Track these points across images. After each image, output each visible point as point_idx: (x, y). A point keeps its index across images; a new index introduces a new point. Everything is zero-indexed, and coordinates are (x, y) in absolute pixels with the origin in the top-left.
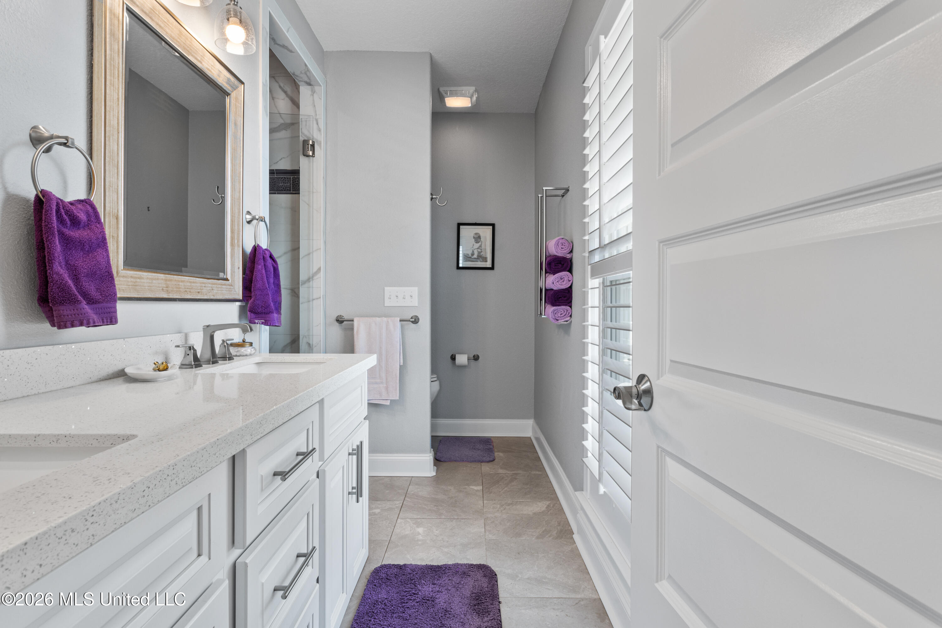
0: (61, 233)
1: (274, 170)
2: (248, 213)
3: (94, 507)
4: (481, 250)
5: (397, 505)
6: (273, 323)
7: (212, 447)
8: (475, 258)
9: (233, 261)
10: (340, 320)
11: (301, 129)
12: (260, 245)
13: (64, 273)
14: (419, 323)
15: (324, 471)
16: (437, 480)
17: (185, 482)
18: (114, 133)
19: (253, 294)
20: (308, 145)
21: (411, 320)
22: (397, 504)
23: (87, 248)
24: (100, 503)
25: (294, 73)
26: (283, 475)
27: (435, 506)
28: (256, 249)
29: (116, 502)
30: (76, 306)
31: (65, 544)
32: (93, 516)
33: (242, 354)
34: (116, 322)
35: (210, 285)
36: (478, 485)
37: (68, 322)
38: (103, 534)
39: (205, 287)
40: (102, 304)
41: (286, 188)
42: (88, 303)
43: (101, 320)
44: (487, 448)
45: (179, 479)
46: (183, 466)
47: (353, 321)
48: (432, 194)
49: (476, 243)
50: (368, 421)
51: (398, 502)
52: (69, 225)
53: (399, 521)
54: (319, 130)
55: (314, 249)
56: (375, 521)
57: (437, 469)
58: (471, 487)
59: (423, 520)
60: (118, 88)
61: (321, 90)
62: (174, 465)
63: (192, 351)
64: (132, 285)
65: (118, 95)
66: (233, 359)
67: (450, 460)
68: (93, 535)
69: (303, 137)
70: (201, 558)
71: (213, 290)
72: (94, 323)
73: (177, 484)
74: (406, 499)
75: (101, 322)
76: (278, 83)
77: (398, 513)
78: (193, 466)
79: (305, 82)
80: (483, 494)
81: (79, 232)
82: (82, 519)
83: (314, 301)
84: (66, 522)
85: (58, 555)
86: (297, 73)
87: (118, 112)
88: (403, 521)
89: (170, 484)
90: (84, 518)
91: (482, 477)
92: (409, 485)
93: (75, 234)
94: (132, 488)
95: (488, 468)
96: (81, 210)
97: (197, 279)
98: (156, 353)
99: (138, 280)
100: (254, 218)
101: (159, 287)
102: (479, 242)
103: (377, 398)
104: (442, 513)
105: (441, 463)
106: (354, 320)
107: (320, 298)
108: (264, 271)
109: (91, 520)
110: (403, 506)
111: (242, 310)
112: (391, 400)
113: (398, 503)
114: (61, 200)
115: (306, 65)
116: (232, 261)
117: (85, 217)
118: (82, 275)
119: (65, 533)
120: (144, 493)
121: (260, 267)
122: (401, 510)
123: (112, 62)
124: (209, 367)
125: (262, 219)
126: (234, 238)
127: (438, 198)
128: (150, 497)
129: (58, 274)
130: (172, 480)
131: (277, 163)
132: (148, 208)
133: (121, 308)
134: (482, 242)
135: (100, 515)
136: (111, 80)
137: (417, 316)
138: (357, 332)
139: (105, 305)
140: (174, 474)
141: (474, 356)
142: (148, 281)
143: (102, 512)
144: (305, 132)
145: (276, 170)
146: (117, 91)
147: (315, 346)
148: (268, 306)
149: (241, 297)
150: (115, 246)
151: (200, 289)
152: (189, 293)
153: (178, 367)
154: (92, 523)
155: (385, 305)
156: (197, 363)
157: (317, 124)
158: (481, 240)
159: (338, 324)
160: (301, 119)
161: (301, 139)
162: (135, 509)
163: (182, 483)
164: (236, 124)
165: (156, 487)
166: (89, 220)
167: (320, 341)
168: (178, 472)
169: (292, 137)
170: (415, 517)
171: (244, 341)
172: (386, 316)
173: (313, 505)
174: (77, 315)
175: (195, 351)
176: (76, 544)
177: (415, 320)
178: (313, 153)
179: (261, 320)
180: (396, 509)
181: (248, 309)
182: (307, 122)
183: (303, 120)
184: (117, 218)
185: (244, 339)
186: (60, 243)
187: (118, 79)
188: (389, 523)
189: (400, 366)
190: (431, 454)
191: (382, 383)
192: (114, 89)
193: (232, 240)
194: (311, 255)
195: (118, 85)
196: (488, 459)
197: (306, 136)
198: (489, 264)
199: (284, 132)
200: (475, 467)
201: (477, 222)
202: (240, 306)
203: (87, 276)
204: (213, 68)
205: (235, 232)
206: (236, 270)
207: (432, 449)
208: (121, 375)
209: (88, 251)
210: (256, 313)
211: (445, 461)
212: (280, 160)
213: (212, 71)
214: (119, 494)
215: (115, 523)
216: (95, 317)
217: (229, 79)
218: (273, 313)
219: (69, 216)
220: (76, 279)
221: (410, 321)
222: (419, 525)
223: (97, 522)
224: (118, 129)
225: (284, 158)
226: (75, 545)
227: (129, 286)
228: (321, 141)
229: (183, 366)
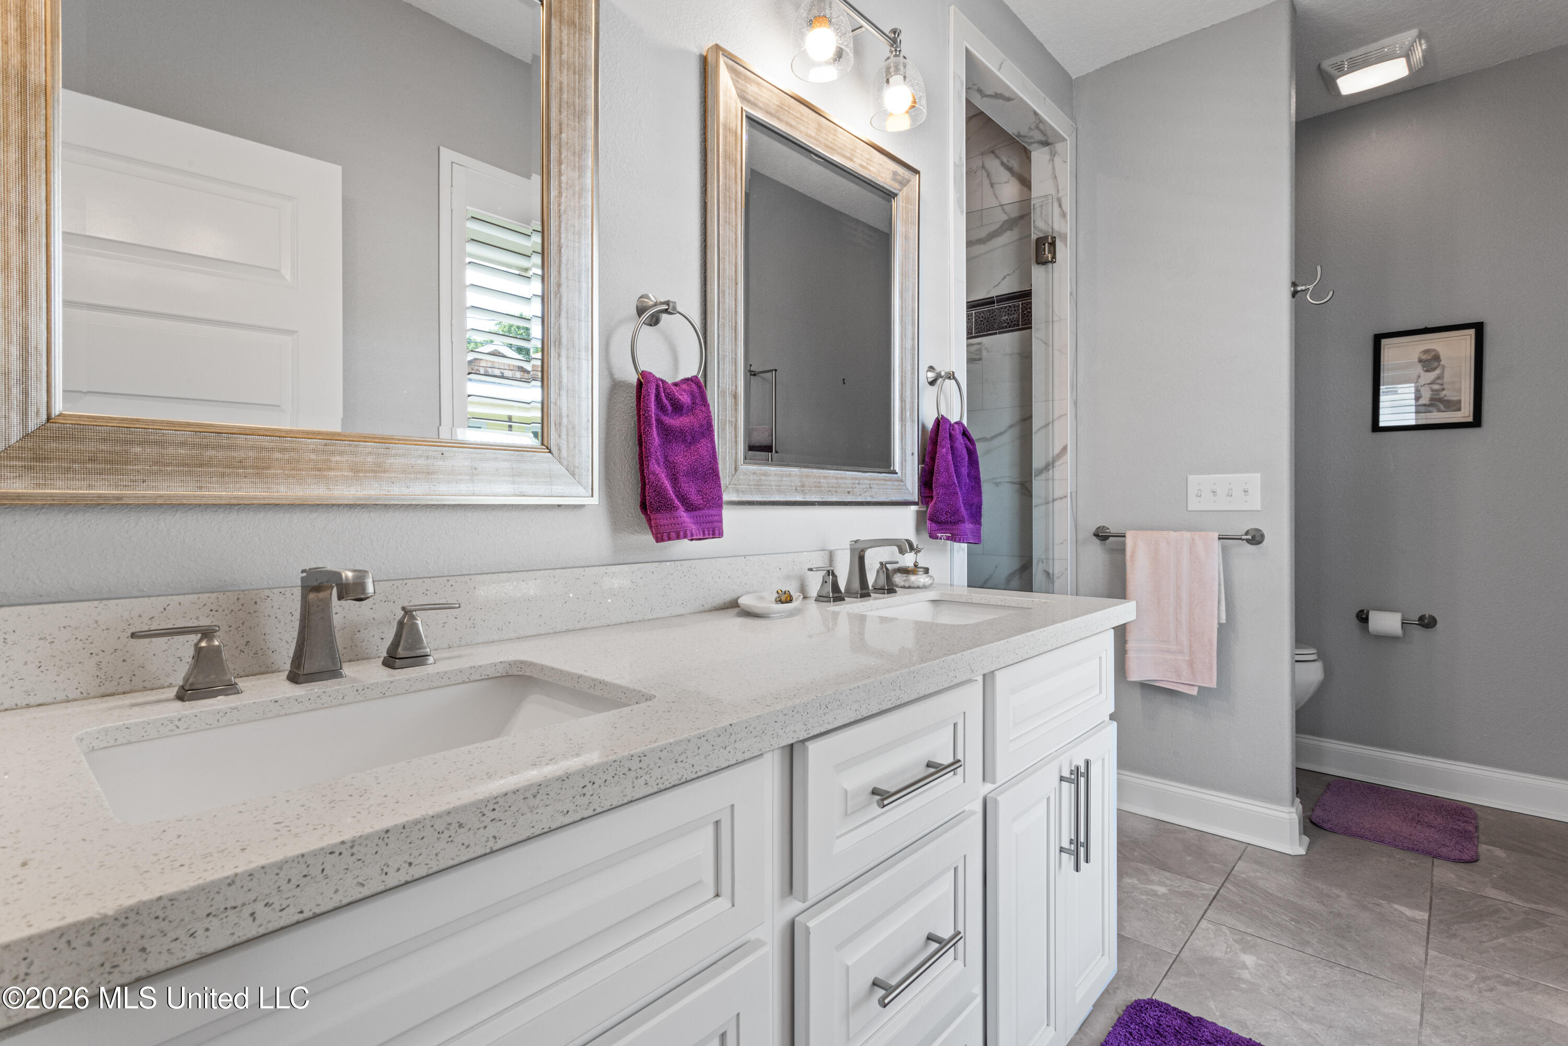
0: (659, 422)
1: (993, 297)
2: (931, 368)
3: (496, 798)
4: (1442, 385)
5: (1205, 892)
6: (964, 538)
7: (719, 736)
8: (1425, 405)
9: (904, 444)
10: (1101, 535)
11: (1034, 221)
12: (945, 416)
13: (661, 473)
14: (1264, 543)
15: (996, 801)
16: (1306, 864)
17: (663, 784)
18: (731, 286)
19: (934, 493)
20: (1044, 244)
21: (1244, 537)
22: (1205, 890)
23: (689, 438)
24: (506, 794)
25: (1019, 133)
26: (882, 796)
27: (1293, 920)
28: (940, 422)
29: (534, 796)
30: (672, 514)
31: (448, 842)
32: (494, 810)
33: (912, 585)
34: (721, 535)
35: (867, 482)
36: (1418, 907)
37: (665, 534)
38: (511, 838)
39: (859, 484)
40: (703, 511)
41: (1012, 322)
42: (687, 510)
43: (701, 532)
44: (1456, 827)
45: (651, 777)
46: (660, 758)
47: (1124, 536)
48: (1294, 284)
49: (1427, 371)
50: (1115, 724)
51: (1208, 886)
52: (670, 412)
53: (1204, 924)
54: (1064, 215)
55: (1056, 416)
56: (1153, 908)
57: (1310, 843)
58: (1396, 906)
59: (1259, 941)
60: (736, 225)
61: (1066, 149)
62: (642, 755)
63: (831, 577)
64: (754, 485)
65: (736, 234)
66: (896, 592)
67: (1347, 832)
68: (495, 837)
69: (1036, 235)
70: (719, 900)
71: (871, 488)
72: (692, 535)
73: (646, 784)
74: (1226, 884)
75: (702, 534)
76: (999, 158)
77: (1205, 907)
78: (679, 760)
79: (1038, 142)
80: (1428, 933)
81: (681, 419)
82: (475, 811)
83: (1056, 503)
84: (449, 813)
85: (437, 855)
86: (1024, 132)
87: (736, 257)
88: (1213, 928)
89: (633, 782)
90: (479, 811)
91: (1432, 892)
92: (1240, 859)
93: (675, 422)
94: (563, 780)
95: (1453, 876)
96: (685, 391)
97: (847, 472)
98: (788, 577)
99: (763, 478)
100: (939, 376)
101: (791, 486)
102: (1434, 369)
103: (1171, 680)
104: (1308, 942)
105: (1324, 832)
106: (1127, 535)
107: (1066, 497)
108: (950, 458)
109: (492, 815)
110: (1218, 897)
111: (920, 516)
112: (1200, 688)
113: (1209, 889)
114: (663, 382)
115: (1036, 113)
116: (902, 443)
117: (689, 400)
118: (681, 474)
119: (448, 827)
120: (585, 790)
121: (944, 450)
122: (1211, 902)
123: (728, 193)
124: (857, 602)
125: (951, 376)
126: (905, 408)
127: (1311, 289)
128: (595, 797)
129: (654, 474)
130: (637, 778)
131: (998, 285)
132: (844, 379)
133: (729, 516)
134: (1443, 368)
135: (506, 811)
136: (726, 217)
137: (1260, 530)
138: (1132, 556)
139: (706, 512)
140: (641, 768)
141: (1421, 618)
142: (776, 478)
143: (510, 807)
144: (1039, 225)
145: (996, 297)
146: (734, 229)
147: (1058, 578)
148: (956, 511)
149: (915, 497)
150: (733, 433)
151: (852, 488)
152: (834, 493)
153: (814, 598)
154: (492, 820)
155: (1189, 510)
156: (836, 595)
157: (1060, 206)
158: (1442, 363)
159: (1098, 541)
160: (1034, 205)
161: (1034, 237)
162: (568, 812)
163: (658, 784)
164: (906, 238)
165: (606, 784)
166: (694, 403)
167: (1067, 569)
168: (650, 767)
169: (1021, 239)
170: (1242, 928)
171: (916, 566)
172: (1189, 529)
173: (965, 856)
174: (673, 525)
175: (834, 576)
176: (466, 844)
177: (1256, 538)
178: (1054, 257)
179: (947, 533)
180: (1201, 899)
181: (928, 516)
182: (1043, 207)
183: (1037, 206)
184: (735, 397)
185: (916, 562)
186: (658, 435)
187: (736, 213)
188: (1182, 922)
189: (1220, 624)
190: (1294, 810)
191: (1181, 652)
192: (731, 227)
193: (902, 412)
194: (1051, 426)
195: (736, 222)
196: (1456, 854)
197: (1041, 231)
198: (1466, 413)
199: (1008, 233)
200: (1415, 864)
201: (1428, 327)
202: (918, 512)
203: (687, 474)
204: (870, 162)
205: (907, 399)
206: (909, 457)
207: (1298, 800)
208: (732, 605)
209: (690, 443)
210: (939, 523)
211: (1332, 831)
212: (1003, 279)
213: (869, 167)
214: (540, 785)
215: (532, 825)
216: (694, 527)
217: (895, 173)
218: (963, 522)
219: (671, 400)
220: (674, 479)
221: (1241, 539)
222: (1248, 948)
223: (500, 820)
224: (736, 279)
225: (1008, 275)
226: (465, 847)
227: (751, 485)
228: (1066, 233)
229: (821, 598)
